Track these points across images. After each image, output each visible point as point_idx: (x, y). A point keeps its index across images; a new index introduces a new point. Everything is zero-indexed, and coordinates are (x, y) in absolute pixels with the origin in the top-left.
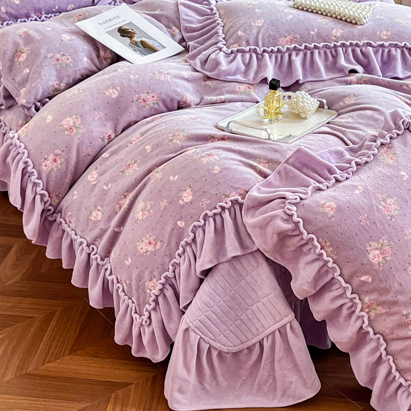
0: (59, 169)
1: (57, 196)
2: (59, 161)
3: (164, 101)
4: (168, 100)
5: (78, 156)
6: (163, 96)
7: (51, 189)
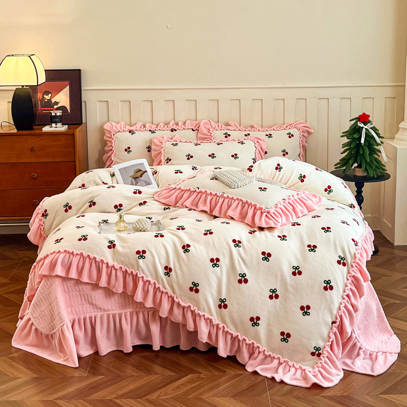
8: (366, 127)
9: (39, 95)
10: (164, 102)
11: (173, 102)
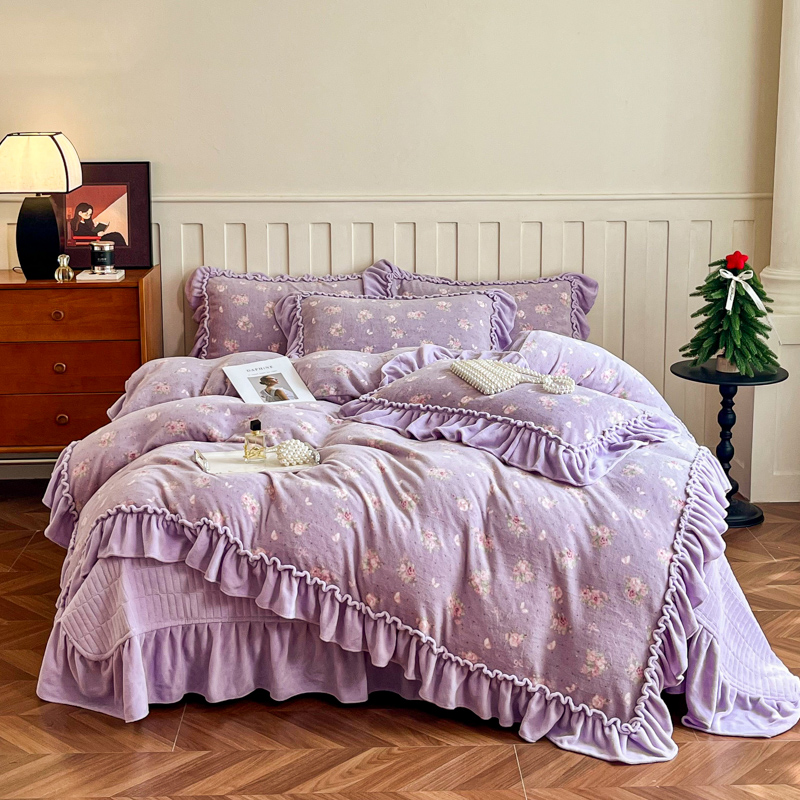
0: (83, 477)
1: (81, 503)
2: (85, 469)
3: (190, 431)
4: (195, 432)
5: (101, 467)
6: (191, 427)
7: (75, 495)
9: (69, 212)
10: (310, 226)
11: (326, 225)
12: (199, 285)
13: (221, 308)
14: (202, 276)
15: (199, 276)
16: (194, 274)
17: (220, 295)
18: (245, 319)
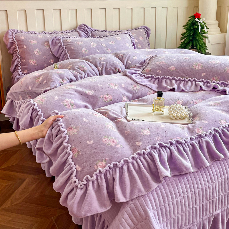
8: (200, 21)
10: (53, 10)
11: (59, 10)
12: (11, 37)
13: (25, 46)
14: (12, 33)
15: (10, 33)
16: (7, 32)
17: (23, 41)
18: (37, 50)
